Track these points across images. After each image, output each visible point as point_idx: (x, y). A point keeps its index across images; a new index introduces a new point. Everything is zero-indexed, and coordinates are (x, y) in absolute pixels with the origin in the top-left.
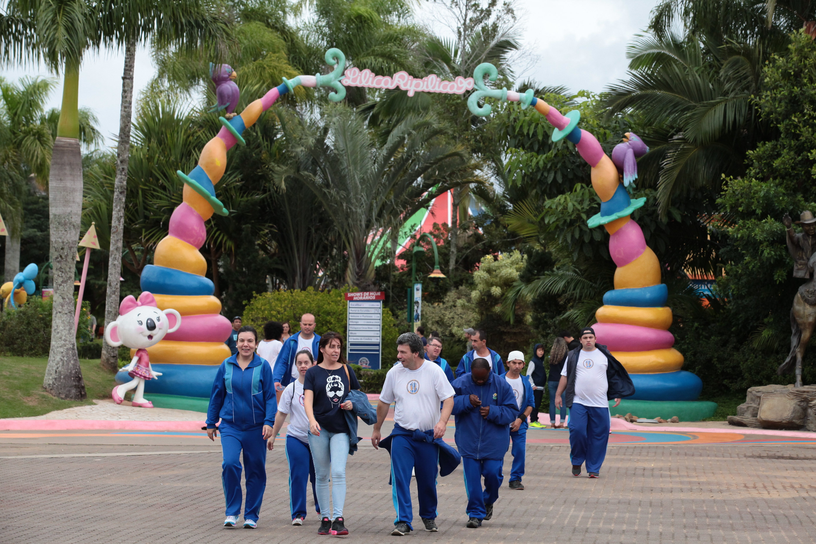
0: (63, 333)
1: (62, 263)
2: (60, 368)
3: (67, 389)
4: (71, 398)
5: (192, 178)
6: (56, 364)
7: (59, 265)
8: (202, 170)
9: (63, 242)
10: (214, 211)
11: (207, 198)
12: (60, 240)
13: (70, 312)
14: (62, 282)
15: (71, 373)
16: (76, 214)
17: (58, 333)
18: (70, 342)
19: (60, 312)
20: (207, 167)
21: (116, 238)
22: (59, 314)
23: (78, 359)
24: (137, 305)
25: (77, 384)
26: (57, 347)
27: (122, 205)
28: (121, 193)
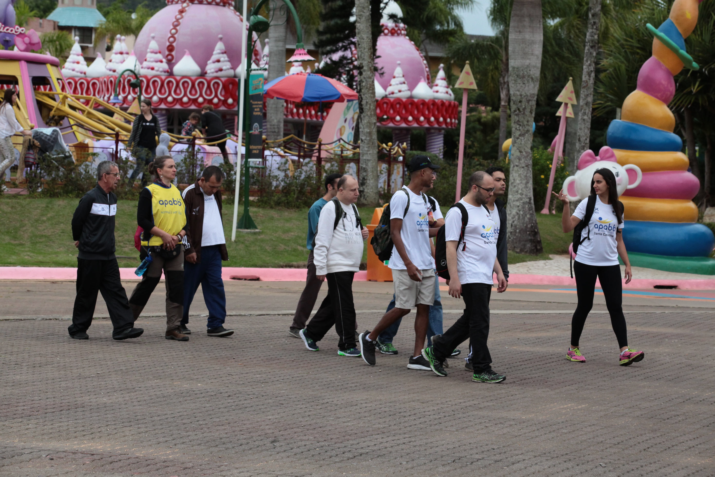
0: (519, 186)
1: (520, 116)
2: (516, 222)
3: (522, 243)
4: (526, 252)
5: (661, 31)
6: (512, 218)
7: (517, 118)
8: (672, 23)
9: (521, 95)
10: (684, 65)
11: (676, 51)
12: (518, 93)
13: (527, 166)
14: (520, 135)
15: (526, 227)
16: (534, 67)
17: (515, 186)
18: (526, 195)
19: (517, 166)
20: (677, 20)
21: (586, 93)
22: (516, 168)
23: (535, 214)
24: (596, 160)
25: (532, 238)
26: (514, 201)
27: (593, 59)
28: (592, 47)
